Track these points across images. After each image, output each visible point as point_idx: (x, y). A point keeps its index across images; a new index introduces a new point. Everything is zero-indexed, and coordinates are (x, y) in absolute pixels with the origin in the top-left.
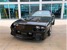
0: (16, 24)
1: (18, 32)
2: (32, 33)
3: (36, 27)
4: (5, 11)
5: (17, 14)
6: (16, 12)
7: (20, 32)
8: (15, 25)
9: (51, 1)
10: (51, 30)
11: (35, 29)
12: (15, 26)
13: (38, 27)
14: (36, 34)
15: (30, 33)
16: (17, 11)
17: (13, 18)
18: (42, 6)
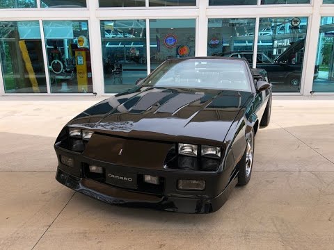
0: (81, 130)
1: (93, 168)
2: (161, 179)
3: (181, 145)
4: (26, 55)
5: (84, 68)
6: (81, 60)
7: (100, 170)
8: (76, 133)
9: (256, 3)
10: (250, 157)
11: (175, 159)
12: (76, 138)
13: (187, 149)
14: (181, 182)
15: (148, 178)
16: (83, 53)
17: (64, 87)
18: (209, 29)
